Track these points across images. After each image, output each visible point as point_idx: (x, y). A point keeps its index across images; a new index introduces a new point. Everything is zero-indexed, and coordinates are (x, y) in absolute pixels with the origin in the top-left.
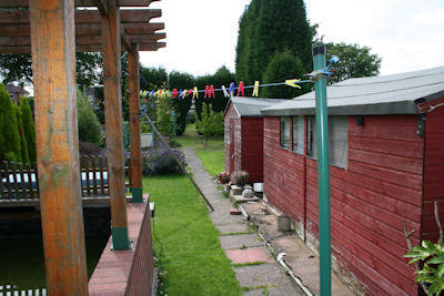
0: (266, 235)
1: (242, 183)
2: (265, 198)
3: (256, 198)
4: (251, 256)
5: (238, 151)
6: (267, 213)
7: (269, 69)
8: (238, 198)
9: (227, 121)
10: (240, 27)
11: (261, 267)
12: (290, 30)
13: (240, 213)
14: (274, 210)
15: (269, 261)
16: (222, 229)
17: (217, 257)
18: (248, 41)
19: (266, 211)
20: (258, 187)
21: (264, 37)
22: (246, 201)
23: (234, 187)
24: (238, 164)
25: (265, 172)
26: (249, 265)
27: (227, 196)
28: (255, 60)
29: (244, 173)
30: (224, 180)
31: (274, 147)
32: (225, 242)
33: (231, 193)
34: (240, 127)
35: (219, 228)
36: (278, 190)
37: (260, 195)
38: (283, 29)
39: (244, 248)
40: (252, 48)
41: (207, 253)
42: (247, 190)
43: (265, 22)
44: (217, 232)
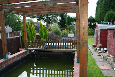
0: (109, 62)
1: (100, 47)
2: (107, 52)
3: (105, 52)
4: (106, 67)
5: (99, 39)
6: (109, 56)
7: (106, 16)
8: (99, 51)
9: (95, 31)
10: (97, 5)
11: (109, 71)
12: (113, 4)
13: (100, 56)
14: (110, 56)
15: (111, 69)
16: (96, 60)
17: (96, 67)
18: (99, 9)
19: (108, 55)
20: (105, 49)
21: (105, 7)
22: (102, 53)
23: (98, 49)
24: (99, 42)
25: (107, 45)
26: (106, 70)
27: (96, 51)
28: (102, 14)
29: (101, 45)
30: (94, 46)
31: (111, 38)
32: (98, 63)
33: (97, 50)
34: (100, 32)
35: (95, 59)
36: (112, 50)
37: (106, 51)
38: (110, 5)
39: (103, 65)
40: (101, 10)
41: (93, 66)
42: (102, 49)
43: (105, 3)
44: (95, 60)
